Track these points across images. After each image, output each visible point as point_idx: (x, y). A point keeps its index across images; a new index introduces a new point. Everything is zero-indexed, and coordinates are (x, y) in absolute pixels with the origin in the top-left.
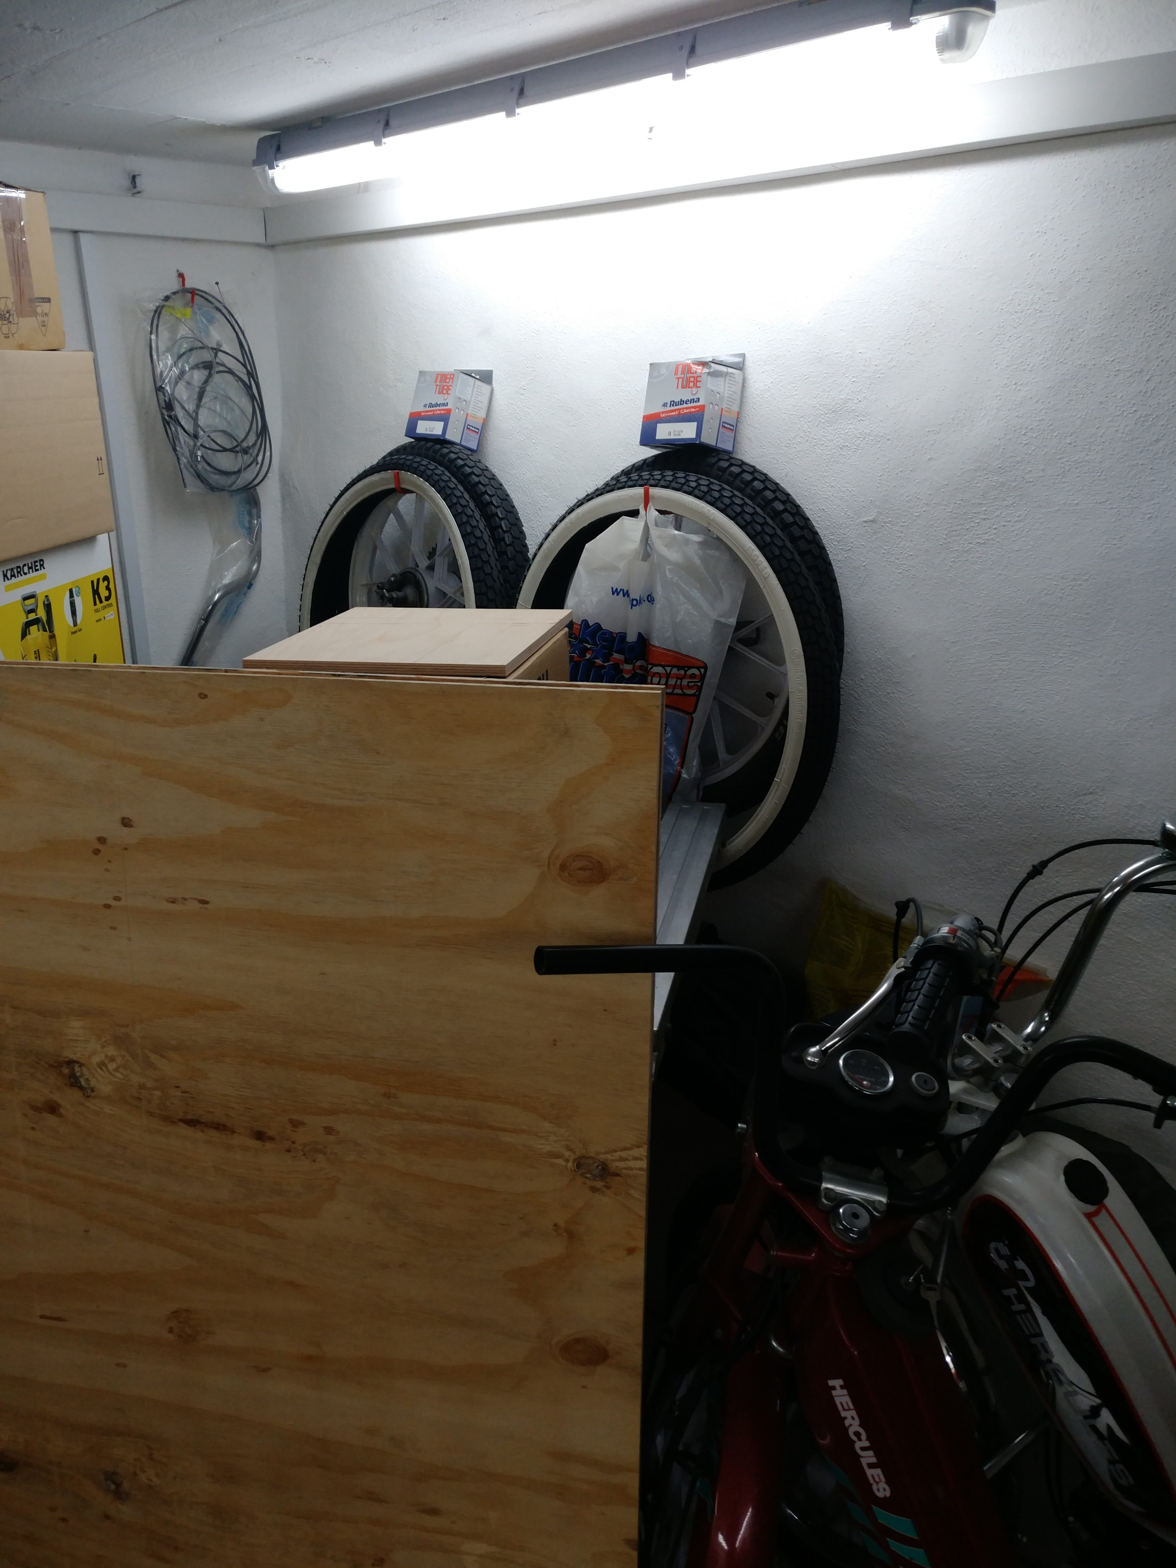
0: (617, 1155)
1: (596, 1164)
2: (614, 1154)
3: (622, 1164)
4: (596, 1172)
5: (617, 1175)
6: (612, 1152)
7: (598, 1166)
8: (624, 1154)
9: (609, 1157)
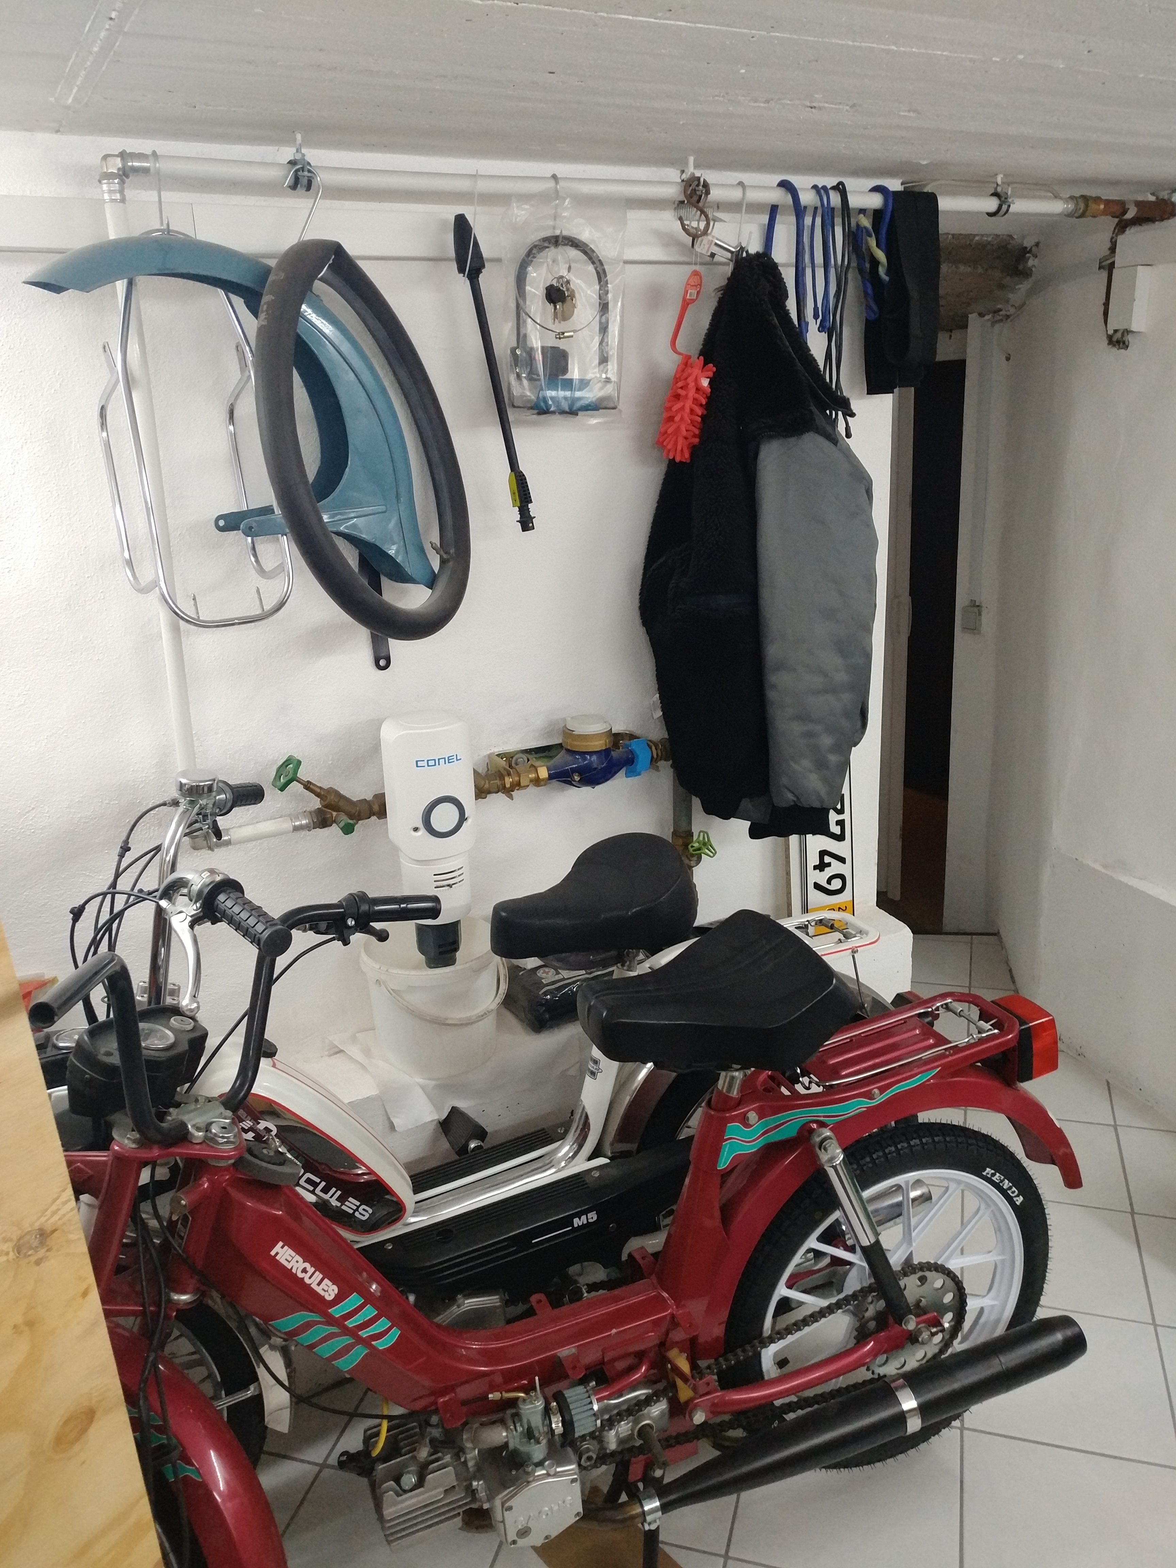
0: (49, 1213)
1: (34, 1237)
2: (46, 1213)
3: (56, 1218)
4: (35, 1243)
5: (55, 1230)
6: (44, 1213)
7: (36, 1237)
8: (54, 1208)
9: (43, 1219)
